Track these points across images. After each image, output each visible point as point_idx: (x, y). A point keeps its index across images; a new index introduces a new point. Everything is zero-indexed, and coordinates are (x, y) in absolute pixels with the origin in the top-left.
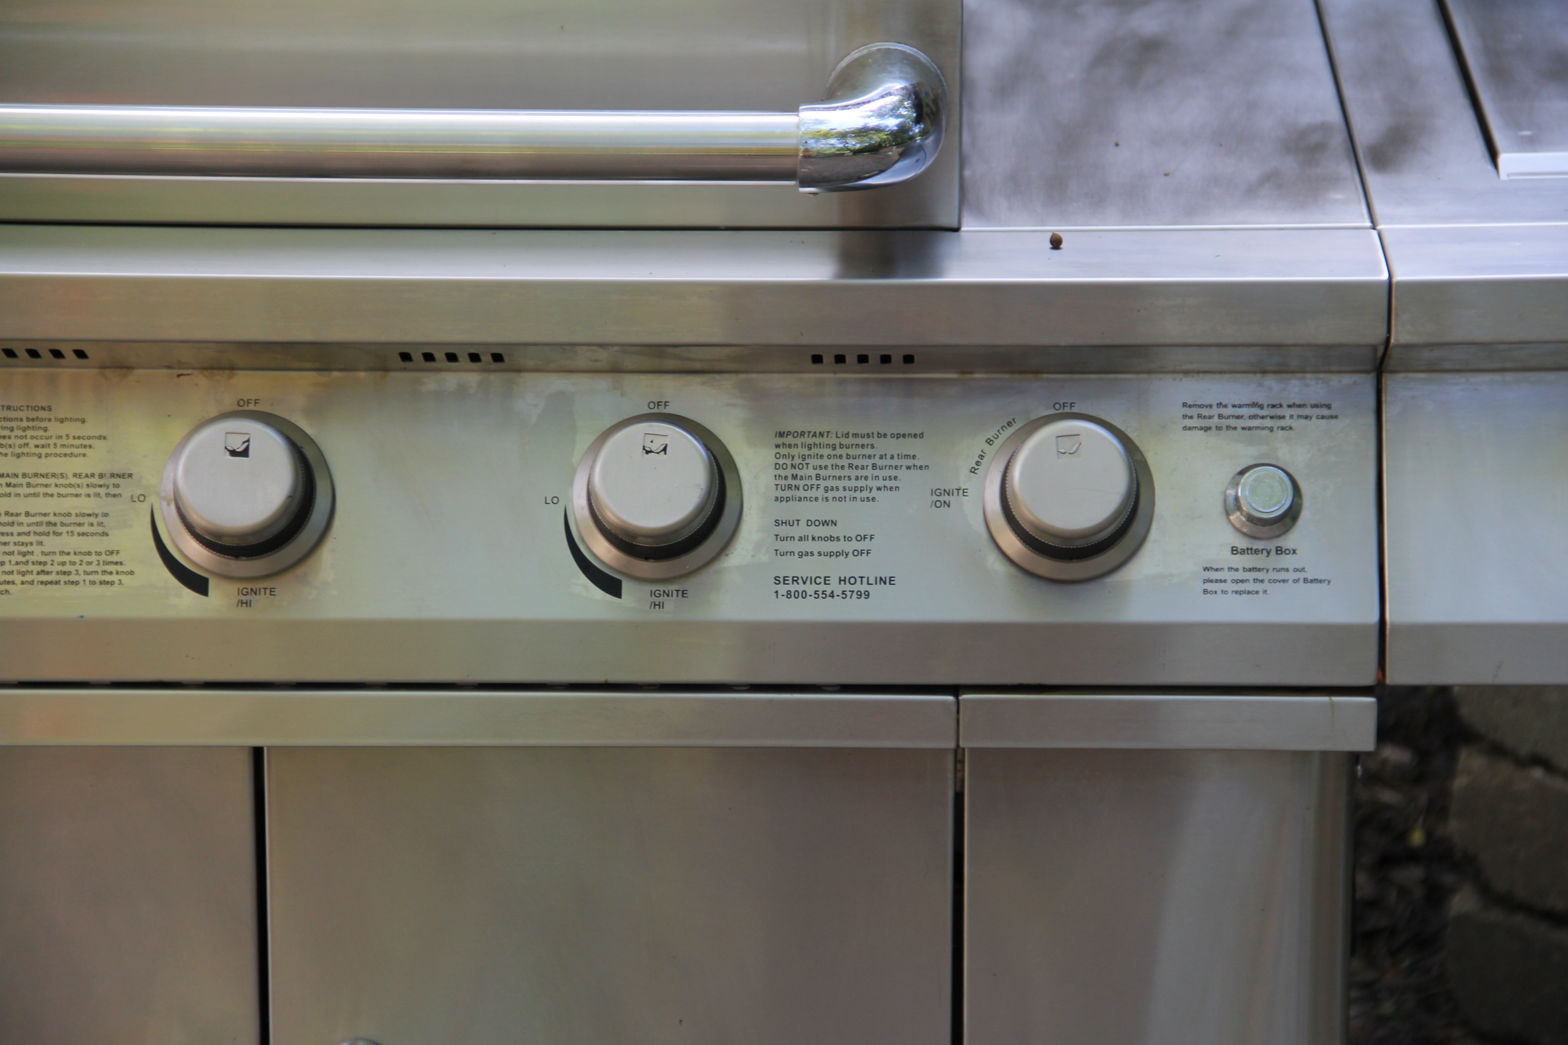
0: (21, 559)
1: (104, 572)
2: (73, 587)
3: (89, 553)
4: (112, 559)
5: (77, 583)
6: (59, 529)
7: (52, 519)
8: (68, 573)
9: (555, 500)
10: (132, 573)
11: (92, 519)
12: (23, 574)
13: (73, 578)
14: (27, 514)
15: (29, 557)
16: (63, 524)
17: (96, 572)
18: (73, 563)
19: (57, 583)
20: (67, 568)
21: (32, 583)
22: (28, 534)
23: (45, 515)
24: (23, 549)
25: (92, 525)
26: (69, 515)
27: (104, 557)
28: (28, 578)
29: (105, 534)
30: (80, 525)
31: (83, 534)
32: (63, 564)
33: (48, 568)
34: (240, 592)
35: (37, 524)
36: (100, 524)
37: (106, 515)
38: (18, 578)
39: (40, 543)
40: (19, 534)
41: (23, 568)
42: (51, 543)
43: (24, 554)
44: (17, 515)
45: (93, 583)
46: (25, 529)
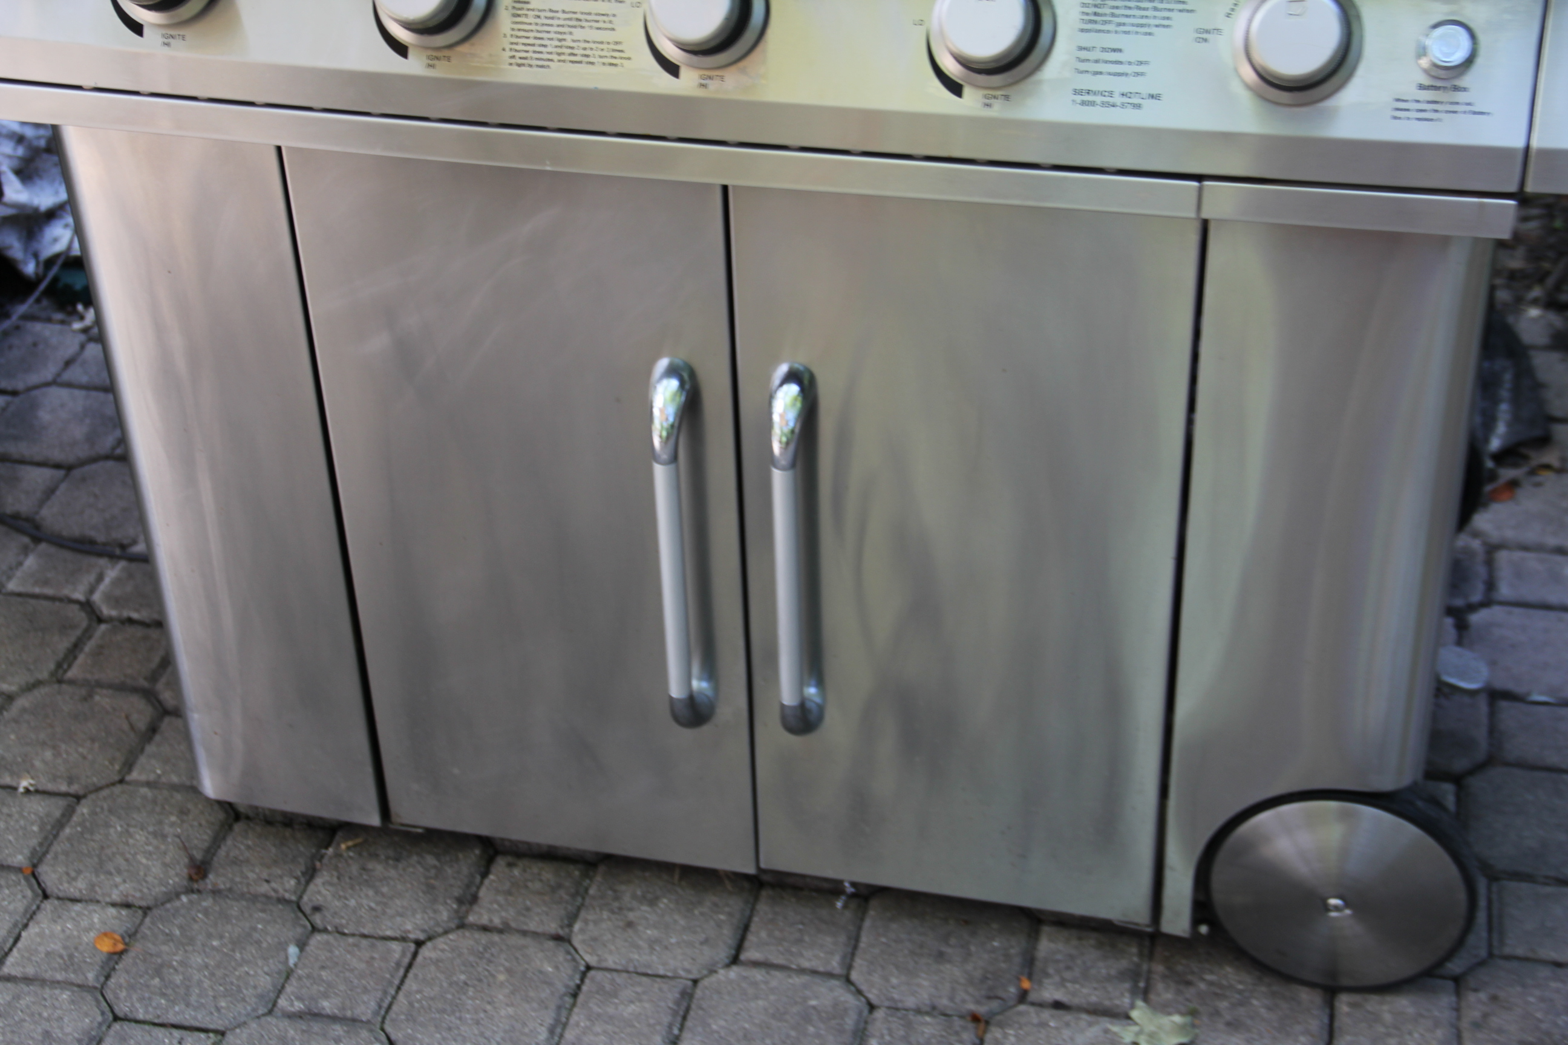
0: (559, 44)
1: (613, 57)
2: (590, 66)
3: (602, 43)
4: (617, 48)
5: (592, 63)
6: (584, 24)
7: (579, 16)
8: (587, 56)
9: (921, 23)
10: (629, 59)
11: (605, 18)
12: (559, 54)
13: (591, 59)
14: (564, 12)
15: (563, 43)
16: (587, 21)
17: (606, 57)
18: (591, 49)
19: (580, 62)
20: (587, 52)
21: (564, 61)
22: (562, 26)
23: (575, 13)
24: (560, 37)
25: (604, 22)
26: (590, 14)
27: (612, 47)
28: (562, 58)
29: (613, 29)
30: (597, 21)
31: (598, 29)
32: (585, 49)
33: (575, 51)
34: (702, 77)
35: (570, 19)
36: (610, 22)
37: (614, 15)
38: (555, 57)
39: (571, 33)
40: (558, 26)
41: (559, 50)
42: (578, 34)
43: (560, 40)
44: (557, 12)
45: (604, 64)
46: (561, 22)
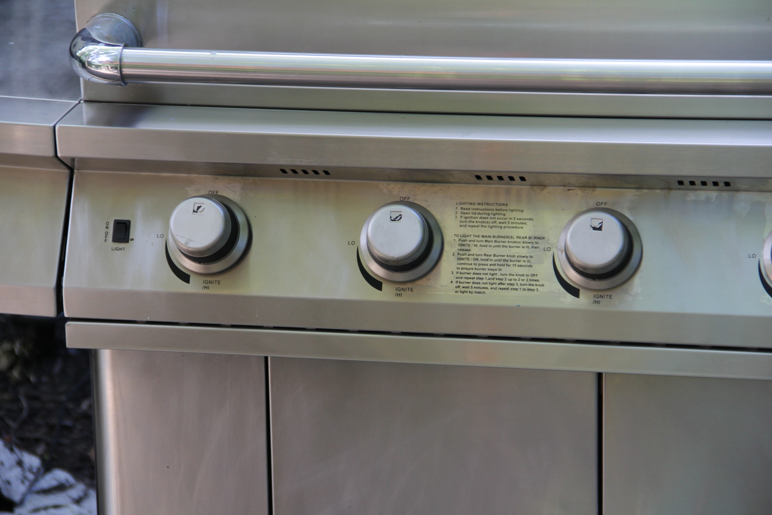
0: (491, 277)
1: (530, 285)
2: (515, 291)
3: (523, 275)
4: (534, 278)
5: (517, 289)
6: (509, 263)
7: (506, 258)
8: (513, 285)
9: (754, 256)
10: (543, 285)
11: (525, 259)
12: (492, 284)
13: (515, 287)
14: (495, 255)
15: (494, 276)
16: (511, 261)
17: (526, 284)
18: (515, 280)
19: (507, 289)
20: (512, 282)
21: (496, 288)
22: (495, 265)
23: (503, 256)
24: (492, 272)
25: (525, 261)
26: (514, 256)
27: (530, 277)
28: (494, 286)
29: (531, 266)
30: (519, 261)
31: (520, 266)
32: (511, 280)
33: (503, 282)
34: (595, 296)
35: (499, 260)
36: (529, 261)
37: (531, 257)
38: (489, 286)
39: (500, 270)
40: (490, 265)
41: (492, 281)
42: (505, 270)
43: (493, 275)
44: (490, 256)
45: (524, 290)
46: (493, 262)
